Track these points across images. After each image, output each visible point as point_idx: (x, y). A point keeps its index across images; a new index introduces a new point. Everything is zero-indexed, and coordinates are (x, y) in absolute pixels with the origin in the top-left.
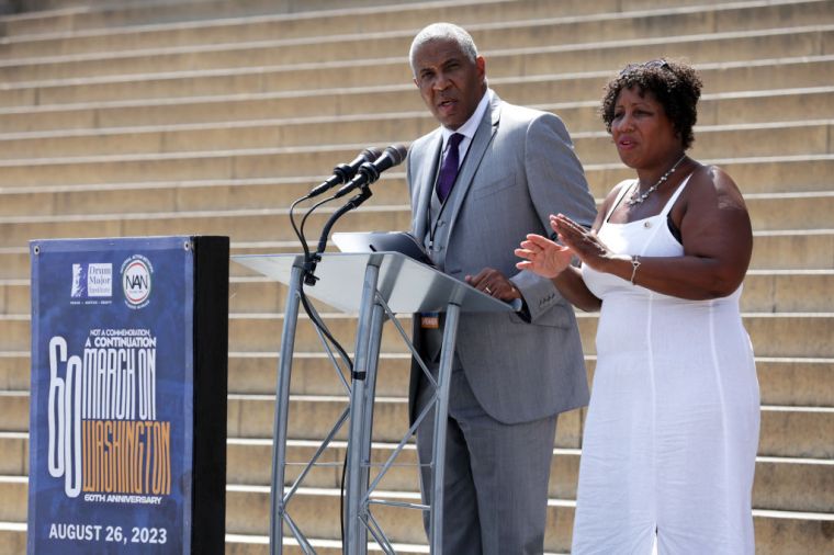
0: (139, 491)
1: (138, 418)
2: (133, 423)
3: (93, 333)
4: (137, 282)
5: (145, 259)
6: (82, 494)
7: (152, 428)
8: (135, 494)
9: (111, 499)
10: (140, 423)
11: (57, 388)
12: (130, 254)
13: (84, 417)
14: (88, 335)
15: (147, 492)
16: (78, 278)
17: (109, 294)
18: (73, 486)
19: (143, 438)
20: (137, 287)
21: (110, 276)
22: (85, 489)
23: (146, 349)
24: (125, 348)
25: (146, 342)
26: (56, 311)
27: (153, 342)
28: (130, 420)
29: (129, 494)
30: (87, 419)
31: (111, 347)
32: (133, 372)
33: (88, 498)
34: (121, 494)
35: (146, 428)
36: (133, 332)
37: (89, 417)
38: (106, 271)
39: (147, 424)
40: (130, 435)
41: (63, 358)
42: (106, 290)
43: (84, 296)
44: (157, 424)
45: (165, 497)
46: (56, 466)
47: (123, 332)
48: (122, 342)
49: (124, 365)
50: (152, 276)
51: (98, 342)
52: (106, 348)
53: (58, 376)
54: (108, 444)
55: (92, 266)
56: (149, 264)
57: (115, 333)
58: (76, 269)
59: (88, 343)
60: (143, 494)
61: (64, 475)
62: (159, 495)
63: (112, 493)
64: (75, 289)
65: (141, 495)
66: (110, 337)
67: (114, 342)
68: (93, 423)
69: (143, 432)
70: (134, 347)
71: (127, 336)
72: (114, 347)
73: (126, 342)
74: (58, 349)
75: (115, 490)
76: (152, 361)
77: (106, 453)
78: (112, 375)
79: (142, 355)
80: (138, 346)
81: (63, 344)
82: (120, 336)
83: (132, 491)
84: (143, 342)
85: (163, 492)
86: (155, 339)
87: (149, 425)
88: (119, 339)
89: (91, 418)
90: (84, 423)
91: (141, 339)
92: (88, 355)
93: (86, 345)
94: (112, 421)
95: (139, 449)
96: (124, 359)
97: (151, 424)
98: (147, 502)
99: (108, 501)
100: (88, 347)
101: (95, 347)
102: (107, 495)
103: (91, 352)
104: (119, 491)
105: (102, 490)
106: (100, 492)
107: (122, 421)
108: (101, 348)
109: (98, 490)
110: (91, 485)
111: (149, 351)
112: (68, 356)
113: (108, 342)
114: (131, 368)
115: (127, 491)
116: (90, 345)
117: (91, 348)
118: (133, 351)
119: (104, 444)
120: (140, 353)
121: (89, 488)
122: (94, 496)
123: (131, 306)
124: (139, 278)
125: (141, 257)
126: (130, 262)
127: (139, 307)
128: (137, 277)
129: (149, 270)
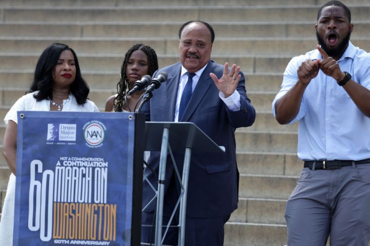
0: (95, 238)
1: (93, 202)
2: (90, 205)
3: (62, 159)
4: (94, 134)
5: (100, 123)
6: (52, 240)
7: (103, 208)
8: (90, 240)
9: (73, 242)
10: (94, 205)
11: (35, 187)
12: (90, 120)
13: (55, 200)
14: (59, 159)
15: (100, 239)
16: (52, 131)
17: (74, 139)
18: (46, 235)
19: (97, 212)
20: (94, 137)
21: (75, 131)
22: (54, 237)
23: (101, 168)
24: (85, 167)
25: (101, 164)
26: (36, 147)
27: (106, 164)
28: (88, 203)
29: (87, 240)
30: (57, 202)
31: (74, 166)
32: (90, 179)
33: (56, 242)
34: (81, 240)
35: (99, 207)
36: (91, 159)
37: (59, 200)
38: (72, 128)
40: (88, 210)
41: (40, 170)
42: (72, 138)
43: (57, 140)
44: (108, 205)
45: (112, 242)
46: (34, 225)
47: (83, 159)
48: (82, 164)
49: (84, 175)
50: (106, 133)
51: (66, 163)
52: (72, 167)
53: (36, 179)
54: (72, 214)
55: (62, 126)
56: (103, 125)
57: (77, 159)
58: (50, 127)
59: (59, 163)
60: (97, 240)
61: (39, 230)
62: (108, 241)
63: (74, 239)
64: (50, 136)
65: (95, 241)
66: (74, 161)
67: (77, 163)
68: (62, 204)
69: (96, 209)
70: (92, 167)
71: (86, 161)
72: (77, 166)
73: (85, 164)
74: (36, 166)
75: (76, 238)
76: (104, 174)
77: (71, 219)
78: (75, 180)
79: (98, 171)
80: (95, 166)
81: (40, 164)
82: (81, 161)
83: (89, 238)
84: (98, 164)
85: (111, 239)
86: (107, 163)
87: (101, 206)
88: (80, 162)
89: (61, 202)
90: (55, 204)
91: (97, 163)
92: (58, 170)
93: (57, 165)
94: (75, 203)
95: (94, 217)
96: (84, 173)
97: (103, 205)
98: (99, 244)
99: (71, 243)
100: (58, 166)
101: (64, 166)
102: (70, 240)
103: (60, 168)
104: (79, 238)
105: (67, 238)
106: (65, 239)
107: (82, 203)
108: (67, 166)
109: (64, 238)
110: (59, 235)
111: (103, 169)
112: (44, 170)
113: (72, 164)
114: (89, 177)
115: (85, 238)
116: (60, 165)
117: (60, 166)
118: (91, 169)
119: (69, 215)
120: (96, 170)
121: (57, 237)
122: (61, 241)
123: (90, 146)
124: (96, 132)
125: (97, 122)
126: (89, 124)
127: (96, 147)
128: (95, 132)
129: (103, 129)
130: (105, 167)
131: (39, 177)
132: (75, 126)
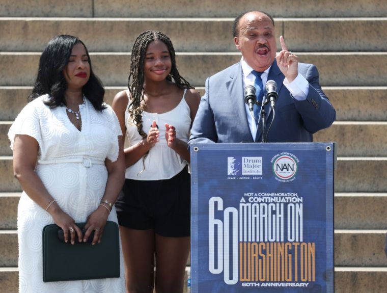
0: (290, 280)
1: (286, 240)
2: (283, 244)
3: (247, 195)
4: (285, 167)
5: (292, 155)
6: (239, 283)
7: (299, 247)
8: (285, 282)
9: (263, 284)
10: (287, 244)
11: (216, 226)
12: (279, 152)
13: (241, 240)
14: (243, 196)
15: (296, 280)
16: (233, 165)
17: (261, 173)
18: (231, 278)
19: (291, 252)
20: (285, 170)
21: (261, 164)
22: (241, 280)
23: (295, 204)
24: (275, 203)
25: (294, 200)
27: (301, 200)
28: (280, 242)
29: (281, 282)
30: (243, 242)
31: (262, 202)
32: (282, 216)
33: (243, 284)
34: (274, 282)
35: (293, 246)
36: (282, 194)
37: (245, 240)
39: (294, 244)
40: (281, 249)
41: (220, 208)
42: (257, 171)
44: (305, 244)
45: (311, 283)
46: (216, 267)
47: (272, 194)
48: (271, 200)
49: (274, 212)
50: (298, 165)
51: (252, 200)
52: (259, 203)
53: (216, 218)
54: (262, 255)
55: (245, 159)
56: (295, 157)
57: (265, 195)
58: (231, 160)
59: (243, 200)
60: (293, 281)
61: (223, 273)
62: (306, 282)
63: (265, 282)
64: (230, 171)
65: (290, 282)
66: (262, 197)
67: (265, 199)
68: (249, 244)
69: (290, 248)
70: (283, 202)
71: (276, 196)
72: (265, 202)
73: (275, 200)
74: (216, 204)
75: (268, 280)
76: (300, 210)
77: (260, 260)
78: (264, 218)
79: (291, 207)
80: (288, 201)
81: (220, 201)
82: (270, 196)
83: (283, 280)
84: (292, 200)
85: (310, 280)
86: (302, 198)
87: (296, 245)
88: (269, 198)
89: (247, 242)
90: (241, 244)
91: (290, 198)
92: (243, 207)
93: (241, 201)
94: (266, 243)
95: (288, 257)
96: (274, 209)
97: (299, 244)
98: (296, 286)
99: (262, 286)
100: (243, 202)
101: (249, 202)
102: (261, 283)
103: (245, 205)
104: (272, 280)
105: (257, 280)
106: (255, 281)
107: (273, 242)
108: (254, 203)
109: (253, 280)
110: (247, 278)
111: (297, 205)
112: (225, 207)
113: (260, 200)
114: (280, 214)
115: (279, 280)
116: (244, 201)
117: (245, 203)
118: (282, 205)
119: (259, 255)
120: (289, 206)
121: (245, 279)
122: (250, 284)
123: (281, 180)
124: (287, 165)
125: (288, 154)
126: (279, 157)
127: (287, 181)
128: (285, 165)
129: (296, 161)
130: (300, 202)
131: (219, 215)
132: (260, 158)
